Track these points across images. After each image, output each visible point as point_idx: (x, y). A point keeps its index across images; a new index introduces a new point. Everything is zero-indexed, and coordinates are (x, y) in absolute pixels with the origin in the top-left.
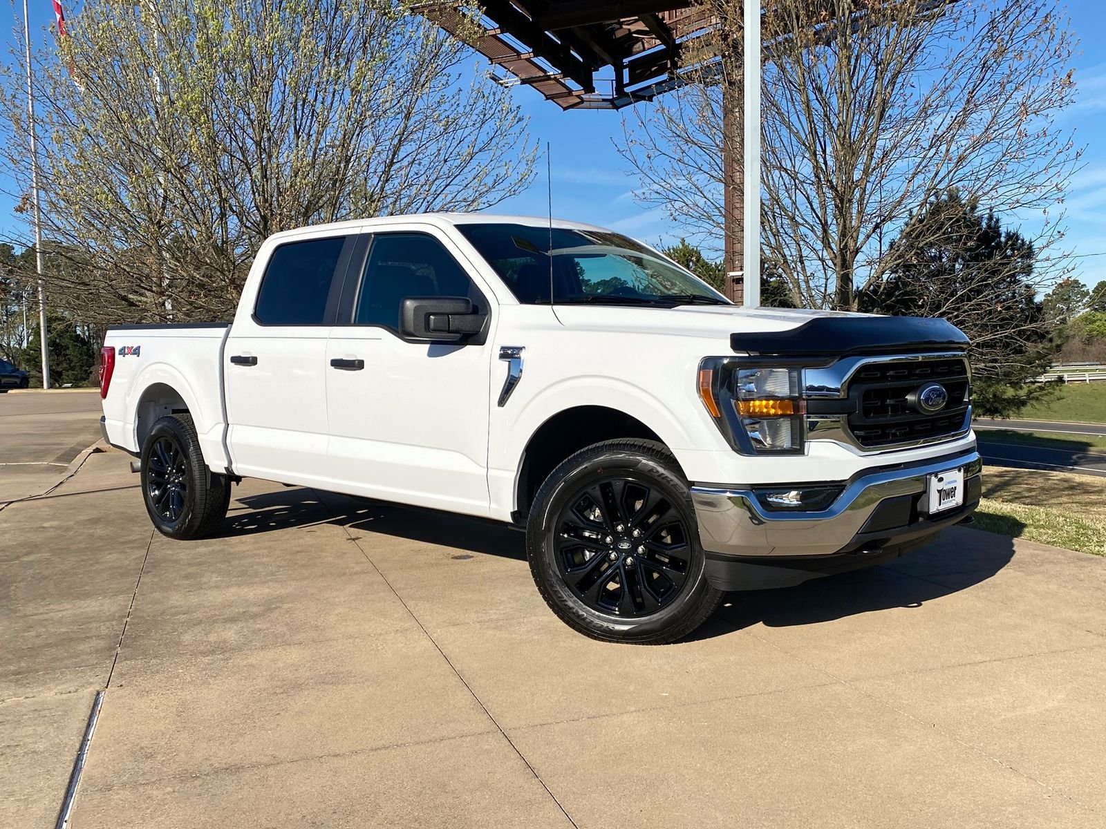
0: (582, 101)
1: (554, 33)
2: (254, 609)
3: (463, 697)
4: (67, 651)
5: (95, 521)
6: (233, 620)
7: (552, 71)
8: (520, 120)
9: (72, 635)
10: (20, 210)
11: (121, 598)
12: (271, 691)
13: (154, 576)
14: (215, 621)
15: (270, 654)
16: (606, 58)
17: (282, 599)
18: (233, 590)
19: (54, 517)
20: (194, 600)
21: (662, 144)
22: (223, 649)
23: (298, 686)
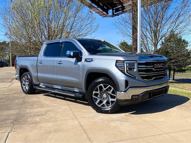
0: (106, 16)
1: (102, 4)
2: (43, 113)
3: (85, 136)
4: (4, 123)
5: (15, 93)
6: (38, 116)
7: (101, 10)
8: (95, 18)
9: (6, 119)
10: (5, 35)
11: (17, 110)
12: (45, 133)
13: (24, 105)
14: (35, 116)
15: (45, 124)
16: (111, 8)
17: (49, 111)
18: (39, 109)
19: (8, 92)
20: (31, 111)
21: (122, 23)
22: (36, 123)
23: (50, 132)
